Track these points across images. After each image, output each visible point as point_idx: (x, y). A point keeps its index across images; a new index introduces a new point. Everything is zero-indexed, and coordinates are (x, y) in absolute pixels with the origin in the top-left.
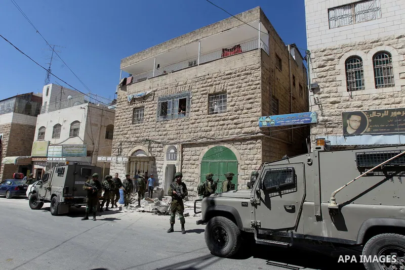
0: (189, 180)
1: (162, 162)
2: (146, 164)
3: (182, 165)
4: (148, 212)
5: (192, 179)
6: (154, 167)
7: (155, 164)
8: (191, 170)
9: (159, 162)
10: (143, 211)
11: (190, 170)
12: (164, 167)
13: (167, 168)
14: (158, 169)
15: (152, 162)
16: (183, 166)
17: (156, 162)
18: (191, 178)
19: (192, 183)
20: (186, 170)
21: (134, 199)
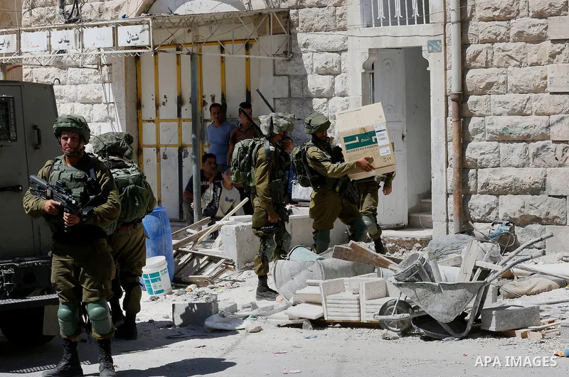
0: (518, 132)
1: (335, 39)
2: (236, 55)
3: (464, 45)
4: (345, 324)
5: (534, 123)
6: (291, 69)
7: (290, 53)
8: (528, 75)
9: (319, 39)
10: (320, 324)
11: (517, 76)
12: (354, 64)
13: (370, 71)
14: (315, 82)
15: (272, 43)
16: (470, 51)
17: (302, 38)
18: (529, 121)
19: (533, 147)
20: (492, 74)
21: (213, 260)
